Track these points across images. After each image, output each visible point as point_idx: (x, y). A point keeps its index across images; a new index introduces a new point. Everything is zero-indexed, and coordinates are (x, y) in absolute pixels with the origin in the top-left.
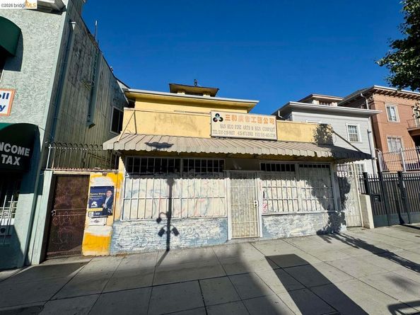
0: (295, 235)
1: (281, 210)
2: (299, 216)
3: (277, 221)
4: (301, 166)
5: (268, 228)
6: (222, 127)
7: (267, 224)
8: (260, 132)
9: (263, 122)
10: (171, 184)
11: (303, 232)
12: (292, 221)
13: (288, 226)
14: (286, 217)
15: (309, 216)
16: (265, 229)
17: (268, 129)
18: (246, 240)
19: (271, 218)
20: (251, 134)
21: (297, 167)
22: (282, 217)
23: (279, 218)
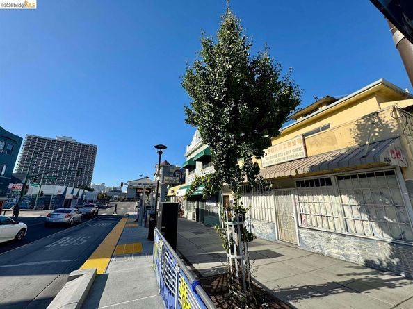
0: (334, 256)
1: (320, 226)
2: (337, 236)
3: (312, 235)
4: (339, 178)
5: (304, 239)
6: (267, 159)
7: (302, 235)
8: (290, 154)
9: (292, 144)
10: (250, 199)
11: (344, 255)
12: (329, 239)
13: (323, 243)
14: (321, 234)
15: (352, 239)
16: (301, 239)
17: (296, 150)
18: (287, 244)
19: (306, 231)
20: (284, 158)
21: (333, 180)
22: (317, 233)
23: (314, 232)
